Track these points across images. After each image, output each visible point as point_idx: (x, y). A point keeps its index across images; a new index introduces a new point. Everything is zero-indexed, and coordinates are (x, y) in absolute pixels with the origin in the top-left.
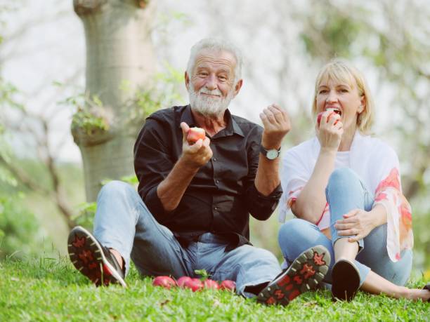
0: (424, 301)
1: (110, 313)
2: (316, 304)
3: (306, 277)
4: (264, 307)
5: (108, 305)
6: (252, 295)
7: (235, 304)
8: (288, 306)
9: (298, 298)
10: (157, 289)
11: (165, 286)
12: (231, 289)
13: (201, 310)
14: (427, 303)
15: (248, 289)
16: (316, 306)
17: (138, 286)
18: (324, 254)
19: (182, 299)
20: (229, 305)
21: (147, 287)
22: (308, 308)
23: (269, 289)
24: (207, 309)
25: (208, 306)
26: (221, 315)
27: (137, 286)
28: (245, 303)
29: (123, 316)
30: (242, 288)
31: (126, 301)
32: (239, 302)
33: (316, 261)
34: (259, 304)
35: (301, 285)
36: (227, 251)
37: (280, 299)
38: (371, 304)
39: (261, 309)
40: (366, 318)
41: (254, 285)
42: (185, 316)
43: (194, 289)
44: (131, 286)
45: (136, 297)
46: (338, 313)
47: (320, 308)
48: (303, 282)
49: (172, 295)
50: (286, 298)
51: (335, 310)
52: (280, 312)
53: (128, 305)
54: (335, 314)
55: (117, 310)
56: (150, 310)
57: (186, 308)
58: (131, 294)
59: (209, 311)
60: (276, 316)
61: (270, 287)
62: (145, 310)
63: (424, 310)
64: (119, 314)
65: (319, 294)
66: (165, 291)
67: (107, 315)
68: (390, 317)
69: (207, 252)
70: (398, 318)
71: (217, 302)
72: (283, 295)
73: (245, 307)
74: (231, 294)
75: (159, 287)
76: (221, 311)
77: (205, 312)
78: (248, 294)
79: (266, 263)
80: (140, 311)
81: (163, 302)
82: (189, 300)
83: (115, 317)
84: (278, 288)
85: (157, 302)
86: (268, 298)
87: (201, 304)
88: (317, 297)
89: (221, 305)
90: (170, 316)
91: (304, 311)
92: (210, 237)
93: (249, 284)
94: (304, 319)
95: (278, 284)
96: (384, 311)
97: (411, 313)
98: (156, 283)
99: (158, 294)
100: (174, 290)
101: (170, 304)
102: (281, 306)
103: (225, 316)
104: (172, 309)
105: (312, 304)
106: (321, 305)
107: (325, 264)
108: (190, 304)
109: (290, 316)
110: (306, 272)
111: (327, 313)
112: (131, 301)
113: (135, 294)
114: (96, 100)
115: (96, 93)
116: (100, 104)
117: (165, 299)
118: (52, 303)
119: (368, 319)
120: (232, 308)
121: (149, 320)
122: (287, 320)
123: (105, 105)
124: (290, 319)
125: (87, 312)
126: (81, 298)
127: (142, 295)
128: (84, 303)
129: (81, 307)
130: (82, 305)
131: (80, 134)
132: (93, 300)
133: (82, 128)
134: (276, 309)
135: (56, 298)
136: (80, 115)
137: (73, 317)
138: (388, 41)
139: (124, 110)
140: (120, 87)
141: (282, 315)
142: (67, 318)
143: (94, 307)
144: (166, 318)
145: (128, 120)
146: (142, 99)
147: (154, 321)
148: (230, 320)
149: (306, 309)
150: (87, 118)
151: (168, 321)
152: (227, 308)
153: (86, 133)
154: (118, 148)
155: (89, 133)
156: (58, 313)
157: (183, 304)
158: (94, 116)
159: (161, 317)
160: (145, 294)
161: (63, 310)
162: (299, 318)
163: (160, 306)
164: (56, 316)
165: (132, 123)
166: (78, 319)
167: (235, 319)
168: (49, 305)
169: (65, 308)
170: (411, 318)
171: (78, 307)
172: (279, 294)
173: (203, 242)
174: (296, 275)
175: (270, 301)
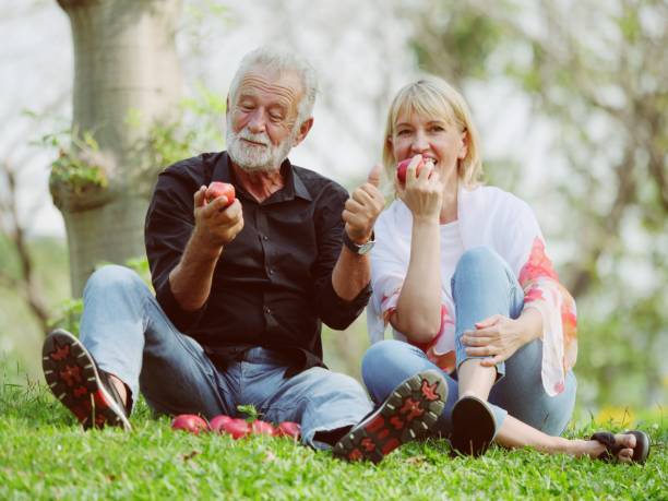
0: (593, 457)
1: (105, 471)
2: (425, 460)
3: (410, 417)
4: (344, 464)
5: (102, 459)
6: (326, 446)
7: (299, 460)
8: (382, 463)
9: (397, 451)
10: (178, 434)
11: (191, 430)
12: (293, 436)
13: (247, 468)
14: (597, 461)
15: (320, 436)
16: (425, 464)
17: (149, 429)
18: (438, 383)
19: (217, 451)
20: (289, 461)
21: (163, 431)
22: (412, 466)
23: (352, 437)
24: (255, 467)
25: (257, 462)
26: (277, 475)
27: (147, 430)
28: (314, 459)
29: (125, 476)
30: (310, 434)
31: (131, 452)
32: (304, 457)
33: (425, 393)
34: (337, 460)
35: (402, 430)
36: (288, 376)
37: (369, 453)
38: (511, 462)
39: (339, 468)
40: (502, 483)
41: (329, 429)
42: (221, 478)
43: (236, 436)
44: (138, 429)
45: (145, 446)
46: (458, 475)
47: (430, 467)
48: (404, 426)
49: (201, 445)
50: (378, 451)
51: (454, 470)
52: (369, 472)
53: (134, 459)
54: (454, 476)
55: (117, 466)
56: (167, 467)
57: (223, 464)
58: (138, 441)
59: (258, 470)
60: (363, 478)
61: (354, 434)
62: (160, 467)
63: (593, 472)
64: (120, 473)
65: (430, 444)
66: (191, 438)
67: (99, 474)
68: (539, 482)
69: (256, 377)
70: (551, 484)
71: (272, 456)
72: (373, 445)
73: (315, 464)
74: (292, 442)
75: (181, 431)
76: (277, 471)
77: (252, 470)
78: (320, 444)
79: (347, 397)
80: (152, 468)
81: (187, 455)
82: (228, 453)
83: (112, 478)
84: (365, 434)
85: (178, 455)
86: (350, 451)
87: (247, 459)
88: (427, 449)
89: (277, 460)
90: (197, 476)
91: (406, 471)
92: (261, 353)
93: (321, 428)
94: (406, 484)
95: (366, 429)
96: (530, 473)
97: (573, 477)
98: (177, 426)
99: (181, 442)
100: (204, 436)
101: (198, 457)
102: (371, 463)
103: (283, 477)
104: (201, 465)
105: (418, 461)
106: (433, 462)
107: (439, 399)
108: (230, 458)
109: (384, 479)
110: (410, 411)
111: (442, 475)
112: (136, 452)
113: (145, 442)
114: (89, 138)
115: (88, 128)
116: (95, 145)
117: (191, 450)
118: (14, 453)
119: (506, 484)
120: (294, 465)
121: (165, 481)
122: (381, 484)
123: (101, 146)
124: (385, 484)
125: (70, 469)
126: (59, 447)
127: (155, 443)
128: (66, 456)
129: (60, 461)
130: (62, 457)
131: (64, 192)
132: (79, 450)
133: (66, 183)
134: (363, 467)
135: (22, 446)
136: (65, 163)
137: (47, 476)
138: (544, 52)
139: (132, 155)
140: (126, 120)
141: (371, 477)
142: (39, 478)
143: (79, 461)
144: (192, 480)
145: (136, 172)
146: (161, 140)
147: (174, 484)
148: (290, 483)
149: (409, 468)
150: (74, 166)
151: (194, 484)
152: (287, 465)
153: (73, 191)
154: (122, 215)
155: (78, 191)
156: (25, 470)
157: (218, 459)
158: (85, 164)
159: (184, 478)
160: (160, 442)
161: (32, 465)
162: (399, 482)
163: (182, 461)
164: (21, 474)
165: (145, 176)
166: (56, 480)
167: (298, 482)
168: (11, 457)
169: (34, 462)
170: (571, 483)
171: (55, 461)
172: (367, 444)
173: (250, 362)
174: (394, 416)
175: (354, 456)
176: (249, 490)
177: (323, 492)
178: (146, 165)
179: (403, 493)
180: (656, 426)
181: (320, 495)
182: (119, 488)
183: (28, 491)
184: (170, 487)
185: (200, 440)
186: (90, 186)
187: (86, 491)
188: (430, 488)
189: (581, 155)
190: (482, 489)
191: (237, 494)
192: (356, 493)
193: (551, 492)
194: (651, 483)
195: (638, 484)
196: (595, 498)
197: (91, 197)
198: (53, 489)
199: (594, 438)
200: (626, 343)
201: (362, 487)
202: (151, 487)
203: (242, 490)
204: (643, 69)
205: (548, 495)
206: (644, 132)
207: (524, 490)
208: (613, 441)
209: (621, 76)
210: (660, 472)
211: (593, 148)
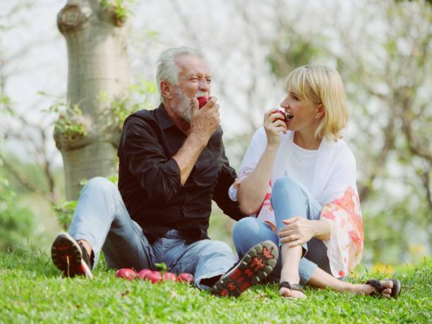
0: (366, 295)
1: (74, 303)
2: (266, 296)
3: (256, 269)
4: (217, 298)
5: (72, 295)
6: (207, 287)
7: (190, 296)
8: (240, 298)
9: (249, 290)
10: (118, 280)
11: (127, 278)
12: (187, 281)
13: (159, 301)
14: (369, 297)
16: (266, 299)
17: (102, 277)
18: (272, 248)
19: (141, 290)
20: (185, 297)
21: (110, 278)
22: (258, 300)
23: (222, 282)
24: (164, 300)
25: (165, 297)
26: (177, 305)
27: (100, 278)
28: (200, 295)
29: (85, 305)
30: (198, 280)
31: (89, 291)
32: (194, 294)
33: (265, 254)
34: (213, 296)
35: (251, 277)
36: (188, 243)
37: (232, 291)
38: (317, 297)
39: (214, 300)
40: (312, 310)
41: (209, 277)
42: (143, 307)
43: (154, 281)
44: (96, 277)
45: (98, 287)
46: (286, 305)
47: (269, 300)
48: (253, 275)
49: (132, 287)
50: (237, 290)
51: (283, 302)
52: (232, 304)
53: (91, 295)
54: (283, 305)
55: (81, 300)
56: (111, 300)
57: (145, 298)
58: (94, 284)
59: (166, 302)
60: (229, 307)
61: (223, 280)
62: (107, 300)
63: (367, 303)
64: (82, 304)
65: (269, 287)
66: (128, 283)
67: (70, 304)
68: (334, 310)
70: (342, 311)
71: (174, 294)
72: (235, 287)
73: (201, 299)
74: (186, 285)
75: (121, 278)
76: (177, 302)
77: (162, 302)
78: (203, 286)
79: (222, 255)
80: (102, 301)
81: (124, 292)
82: (148, 292)
83: (78, 307)
84: (230, 280)
85: (119, 293)
86: (221, 290)
87: (159, 295)
88: (267, 289)
89: (177, 296)
90: (129, 306)
91: (254, 303)
92: (174, 233)
93: (205, 277)
94: (254, 311)
95: (230, 277)
96: (329, 304)
97: (354, 306)
98: (119, 275)
99: (120, 285)
100: (134, 281)
101: (130, 295)
102: (234, 298)
103: (180, 306)
104: (132, 299)
105: (262, 297)
106: (271, 297)
107: (273, 258)
108: (149, 294)
109: (241, 308)
111: (276, 305)
112: (93, 291)
113: (98, 285)
114: (76, 108)
115: (76, 103)
116: (80, 112)
117: (126, 290)
118: (20, 292)
119: (314, 311)
120: (187, 299)
121: (109, 309)
122: (239, 311)
123: (84, 113)
124: (241, 311)
125: (52, 301)
126: (47, 288)
127: (105, 285)
128: (51, 293)
129: (47, 296)
130: (48, 294)
131: (62, 139)
132: (59, 290)
133: (63, 134)
134: (228, 300)
135: (25, 287)
136: (62, 122)
137: (39, 305)
138: (343, 63)
139: (101, 118)
140: (98, 97)
141: (234, 306)
142: (33, 307)
143: (58, 297)
144: (126, 308)
145: (104, 127)
146: (118, 109)
147: (115, 311)
148: (185, 310)
149: (256, 301)
150: (68, 124)
151: (127, 311)
152: (183, 299)
153: (67, 138)
154: (95, 152)
155: (70, 138)
156: (26, 301)
157: (142, 295)
158: (74, 123)
159: (121, 307)
160: (107, 285)
161: (29, 298)
162: (249, 309)
163: (120, 296)
164: (22, 304)
165: (109, 130)
166: (44, 308)
167: (189, 309)
168: (18, 294)
169: (31, 297)
170: (353, 310)
171: (44, 296)
172: (231, 286)
173: (167, 238)
174: (246, 268)
175: (223, 294)
176: (159, 314)
177: (204, 316)
178: (109, 124)
179: (252, 316)
180: (404, 276)
181: (203, 317)
182: (82, 313)
183: (26, 315)
184: (112, 312)
185: (132, 284)
186: (77, 136)
187: (61, 315)
188: (269, 313)
189: (365, 122)
190: (300, 313)
191: (152, 316)
192: (224, 316)
193: (341, 315)
194: (401, 310)
195: (393, 311)
196: (368, 319)
197: (77, 142)
198: (42, 313)
199: (368, 283)
200: (389, 228)
201: (228, 312)
202: (101, 313)
203: (155, 314)
204: (399, 73)
205: (339, 317)
206: (399, 109)
207: (325, 314)
208: (379, 285)
209: (387, 77)
210: (407, 304)
211: (372, 118)
